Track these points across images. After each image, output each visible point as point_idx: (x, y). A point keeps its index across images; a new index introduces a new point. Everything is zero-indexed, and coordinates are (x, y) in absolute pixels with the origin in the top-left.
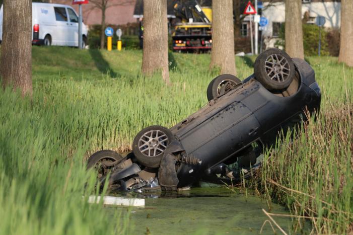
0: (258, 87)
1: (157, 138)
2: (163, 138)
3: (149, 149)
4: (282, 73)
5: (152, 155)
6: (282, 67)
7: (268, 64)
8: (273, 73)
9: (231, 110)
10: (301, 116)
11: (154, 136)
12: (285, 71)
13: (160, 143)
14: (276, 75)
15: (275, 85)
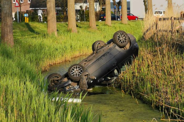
0: (115, 46)
1: (78, 69)
2: (80, 69)
3: (75, 73)
4: (124, 40)
5: (76, 76)
6: (124, 38)
7: (118, 37)
8: (121, 40)
9: (106, 56)
10: (132, 57)
11: (77, 68)
12: (125, 39)
13: (79, 71)
14: (122, 41)
15: (121, 45)
